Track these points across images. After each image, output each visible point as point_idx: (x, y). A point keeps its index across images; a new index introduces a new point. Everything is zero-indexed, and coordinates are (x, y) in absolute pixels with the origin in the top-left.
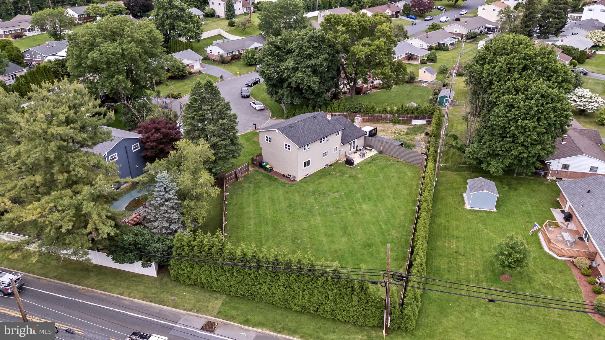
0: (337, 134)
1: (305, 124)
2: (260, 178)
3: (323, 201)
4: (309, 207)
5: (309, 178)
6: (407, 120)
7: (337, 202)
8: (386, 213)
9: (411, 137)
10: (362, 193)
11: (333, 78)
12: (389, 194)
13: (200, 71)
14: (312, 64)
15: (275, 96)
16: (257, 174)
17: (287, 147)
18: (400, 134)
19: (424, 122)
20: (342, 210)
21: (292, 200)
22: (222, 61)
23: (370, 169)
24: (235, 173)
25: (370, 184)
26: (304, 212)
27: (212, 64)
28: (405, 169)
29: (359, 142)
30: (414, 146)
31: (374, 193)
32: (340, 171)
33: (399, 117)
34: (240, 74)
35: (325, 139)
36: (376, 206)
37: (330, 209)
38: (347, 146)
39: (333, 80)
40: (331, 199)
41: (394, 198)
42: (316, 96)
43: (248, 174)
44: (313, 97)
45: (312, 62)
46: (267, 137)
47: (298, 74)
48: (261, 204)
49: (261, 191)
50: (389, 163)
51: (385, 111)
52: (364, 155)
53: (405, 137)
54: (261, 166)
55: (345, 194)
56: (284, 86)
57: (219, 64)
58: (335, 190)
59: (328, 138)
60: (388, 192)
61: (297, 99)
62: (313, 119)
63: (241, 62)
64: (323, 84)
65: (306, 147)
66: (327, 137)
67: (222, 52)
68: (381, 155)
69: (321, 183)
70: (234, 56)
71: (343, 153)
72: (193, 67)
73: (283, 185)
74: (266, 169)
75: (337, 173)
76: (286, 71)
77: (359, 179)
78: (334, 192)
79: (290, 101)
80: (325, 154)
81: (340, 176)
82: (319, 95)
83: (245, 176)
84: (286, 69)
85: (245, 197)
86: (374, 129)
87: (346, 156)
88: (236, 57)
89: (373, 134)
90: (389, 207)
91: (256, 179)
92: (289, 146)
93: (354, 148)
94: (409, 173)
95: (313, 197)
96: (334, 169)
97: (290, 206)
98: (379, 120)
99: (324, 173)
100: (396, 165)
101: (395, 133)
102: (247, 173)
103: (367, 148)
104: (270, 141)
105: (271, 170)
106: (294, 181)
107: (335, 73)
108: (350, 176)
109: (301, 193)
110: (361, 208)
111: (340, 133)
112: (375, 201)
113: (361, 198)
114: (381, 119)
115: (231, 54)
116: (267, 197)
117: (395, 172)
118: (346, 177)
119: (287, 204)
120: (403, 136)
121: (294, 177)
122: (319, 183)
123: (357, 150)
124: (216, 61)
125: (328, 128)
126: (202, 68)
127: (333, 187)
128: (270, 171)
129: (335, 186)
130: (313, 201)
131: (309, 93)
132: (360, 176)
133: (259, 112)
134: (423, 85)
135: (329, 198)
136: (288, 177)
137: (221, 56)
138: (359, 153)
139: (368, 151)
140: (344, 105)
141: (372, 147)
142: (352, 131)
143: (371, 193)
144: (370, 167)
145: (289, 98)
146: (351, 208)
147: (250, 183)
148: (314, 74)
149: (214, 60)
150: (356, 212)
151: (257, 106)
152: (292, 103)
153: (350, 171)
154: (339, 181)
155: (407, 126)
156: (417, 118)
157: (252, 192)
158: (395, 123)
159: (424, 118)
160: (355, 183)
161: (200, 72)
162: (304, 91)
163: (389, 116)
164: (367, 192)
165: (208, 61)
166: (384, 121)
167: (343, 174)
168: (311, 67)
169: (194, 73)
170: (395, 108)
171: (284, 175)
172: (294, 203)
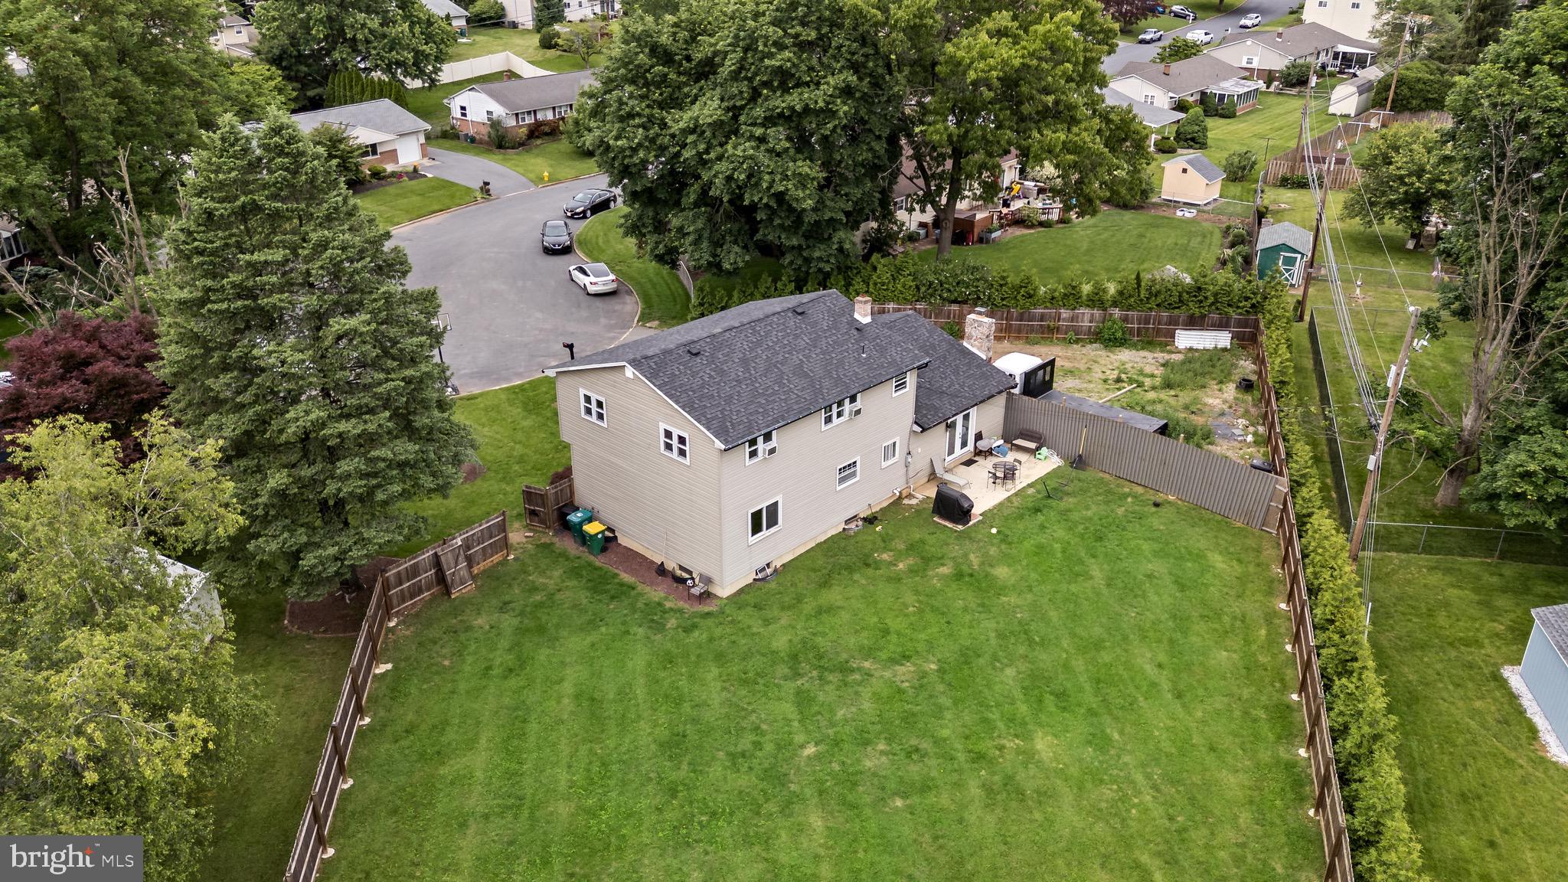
0: (901, 386)
1: (759, 344)
2: (551, 584)
3: (841, 713)
4: (769, 747)
5: (773, 585)
6: (1158, 332)
7: (909, 720)
8: (1155, 787)
9: (1185, 396)
10: (1023, 666)
11: (873, 169)
12: (1149, 669)
13: (415, 170)
14: (792, 109)
15: (651, 239)
16: (544, 563)
17: (675, 442)
18: (1140, 385)
19: (1223, 339)
20: (933, 767)
21: (686, 707)
22: (499, 141)
23: (1042, 539)
24: (437, 562)
25: (1053, 614)
26: (743, 781)
27: (464, 150)
28: (1197, 538)
29: (987, 419)
30: (1207, 436)
31: (1079, 664)
32: (912, 548)
33: (1125, 319)
34: (554, 180)
35: (847, 406)
36: (1099, 741)
37: (874, 760)
38: (938, 437)
39: (874, 179)
40: (877, 697)
41: (1179, 696)
42: (807, 236)
43: (505, 561)
44: (795, 242)
45: (795, 100)
46: (588, 399)
47: (735, 147)
48: (533, 727)
49: (543, 654)
50: (1121, 511)
51: (1071, 297)
52: (1009, 474)
53: (1164, 395)
54: (565, 526)
55: (941, 671)
56: (684, 200)
57: (489, 151)
58: (893, 645)
59: (858, 404)
60: (1145, 659)
61: (736, 249)
62: (792, 321)
63: (564, 145)
64: (837, 193)
65: (761, 445)
66: (853, 399)
67: (499, 111)
68: (1082, 474)
69: (830, 610)
70: (538, 124)
71: (919, 464)
72: (392, 155)
73: (655, 618)
74: (584, 539)
75: (899, 556)
76: (691, 139)
77: (1001, 591)
78: (894, 661)
79: (707, 257)
80: (847, 471)
81: (912, 571)
82: (818, 232)
83: (488, 573)
84: (693, 131)
85: (462, 686)
86: (1042, 367)
87: (933, 476)
88: (547, 129)
89: (1037, 384)
90: (1166, 746)
91: (534, 589)
92: (682, 440)
93: (964, 444)
94: (1217, 560)
95: (790, 687)
96: (886, 539)
97: (673, 745)
98: (1049, 332)
99: (843, 560)
100: (1155, 522)
101: (1119, 380)
102: (497, 558)
103: (1019, 442)
104: (600, 416)
105: (608, 541)
106: (706, 596)
107: (880, 147)
108: (959, 576)
109: (735, 668)
110: (1029, 756)
111: (911, 379)
112: (1092, 713)
113: (1018, 694)
114: (1057, 329)
115: (529, 120)
116: (568, 687)
117: (1156, 554)
118: (942, 578)
119: (663, 733)
120: (1152, 395)
121: (708, 581)
122: (820, 611)
123: (978, 453)
124: (481, 142)
125: (858, 360)
126: (426, 162)
127: (886, 632)
128: (604, 550)
129: (895, 624)
130: (788, 709)
131: (782, 226)
132: (1002, 572)
133: (599, 303)
134: (1179, 213)
135: (866, 692)
136: (678, 580)
137: (495, 124)
138: (985, 465)
139: (1023, 457)
140: (915, 276)
141: (1040, 441)
142: (956, 372)
143: (1066, 667)
144: (1042, 527)
145: (705, 245)
146: (979, 757)
147: (504, 608)
148: (798, 151)
149: (473, 140)
150: (1008, 780)
151: (592, 279)
152: (715, 266)
153: (955, 550)
154: (910, 598)
155: (1162, 356)
156: (1195, 323)
157: (501, 658)
158: (1112, 341)
159: (1221, 325)
160: (985, 608)
161: (415, 174)
162: (760, 216)
163: (1087, 317)
164: (1045, 659)
165: (454, 143)
166: (1071, 335)
167: (927, 561)
168: (789, 119)
169: (393, 174)
170: (1112, 289)
171: (661, 570)
172: (695, 721)
